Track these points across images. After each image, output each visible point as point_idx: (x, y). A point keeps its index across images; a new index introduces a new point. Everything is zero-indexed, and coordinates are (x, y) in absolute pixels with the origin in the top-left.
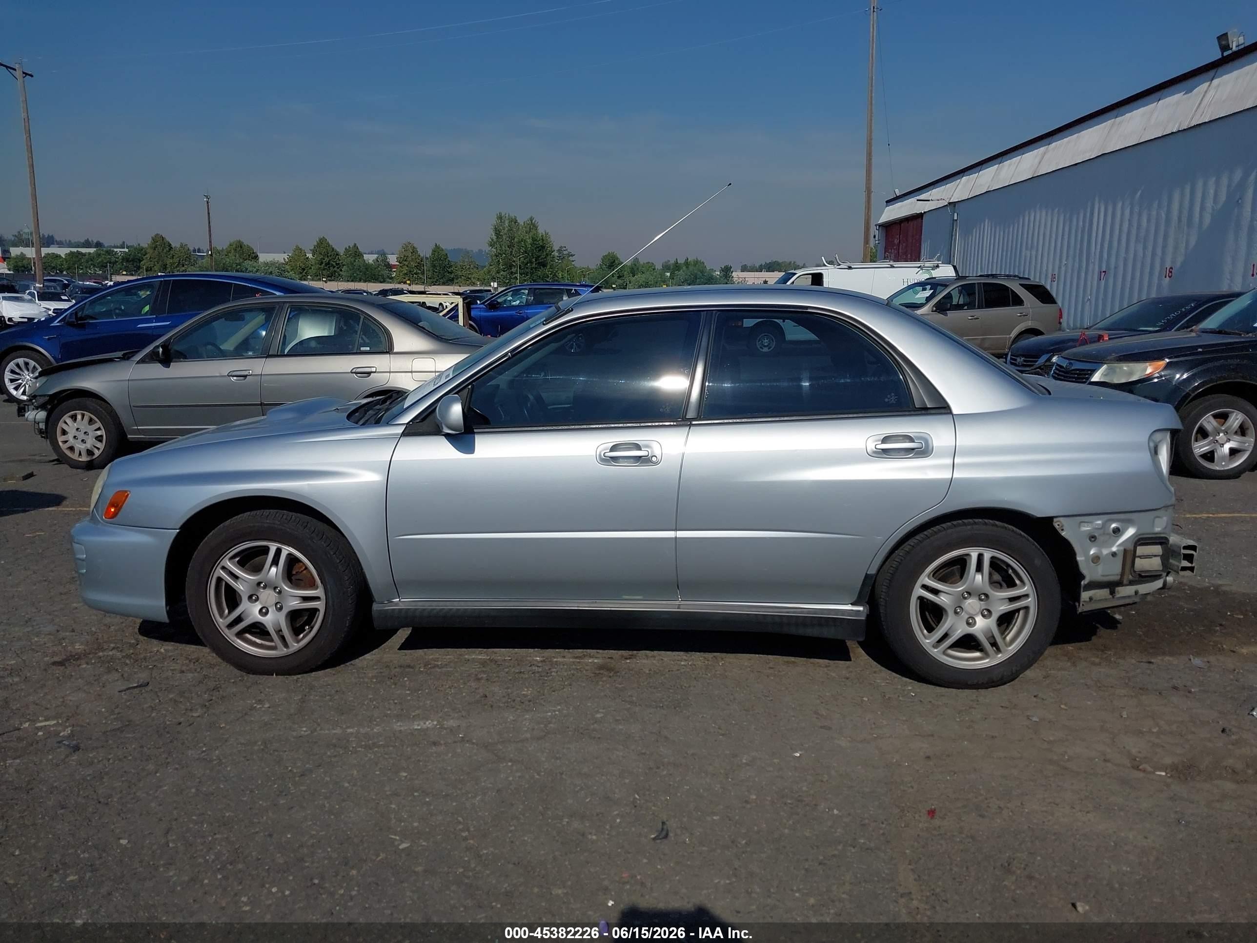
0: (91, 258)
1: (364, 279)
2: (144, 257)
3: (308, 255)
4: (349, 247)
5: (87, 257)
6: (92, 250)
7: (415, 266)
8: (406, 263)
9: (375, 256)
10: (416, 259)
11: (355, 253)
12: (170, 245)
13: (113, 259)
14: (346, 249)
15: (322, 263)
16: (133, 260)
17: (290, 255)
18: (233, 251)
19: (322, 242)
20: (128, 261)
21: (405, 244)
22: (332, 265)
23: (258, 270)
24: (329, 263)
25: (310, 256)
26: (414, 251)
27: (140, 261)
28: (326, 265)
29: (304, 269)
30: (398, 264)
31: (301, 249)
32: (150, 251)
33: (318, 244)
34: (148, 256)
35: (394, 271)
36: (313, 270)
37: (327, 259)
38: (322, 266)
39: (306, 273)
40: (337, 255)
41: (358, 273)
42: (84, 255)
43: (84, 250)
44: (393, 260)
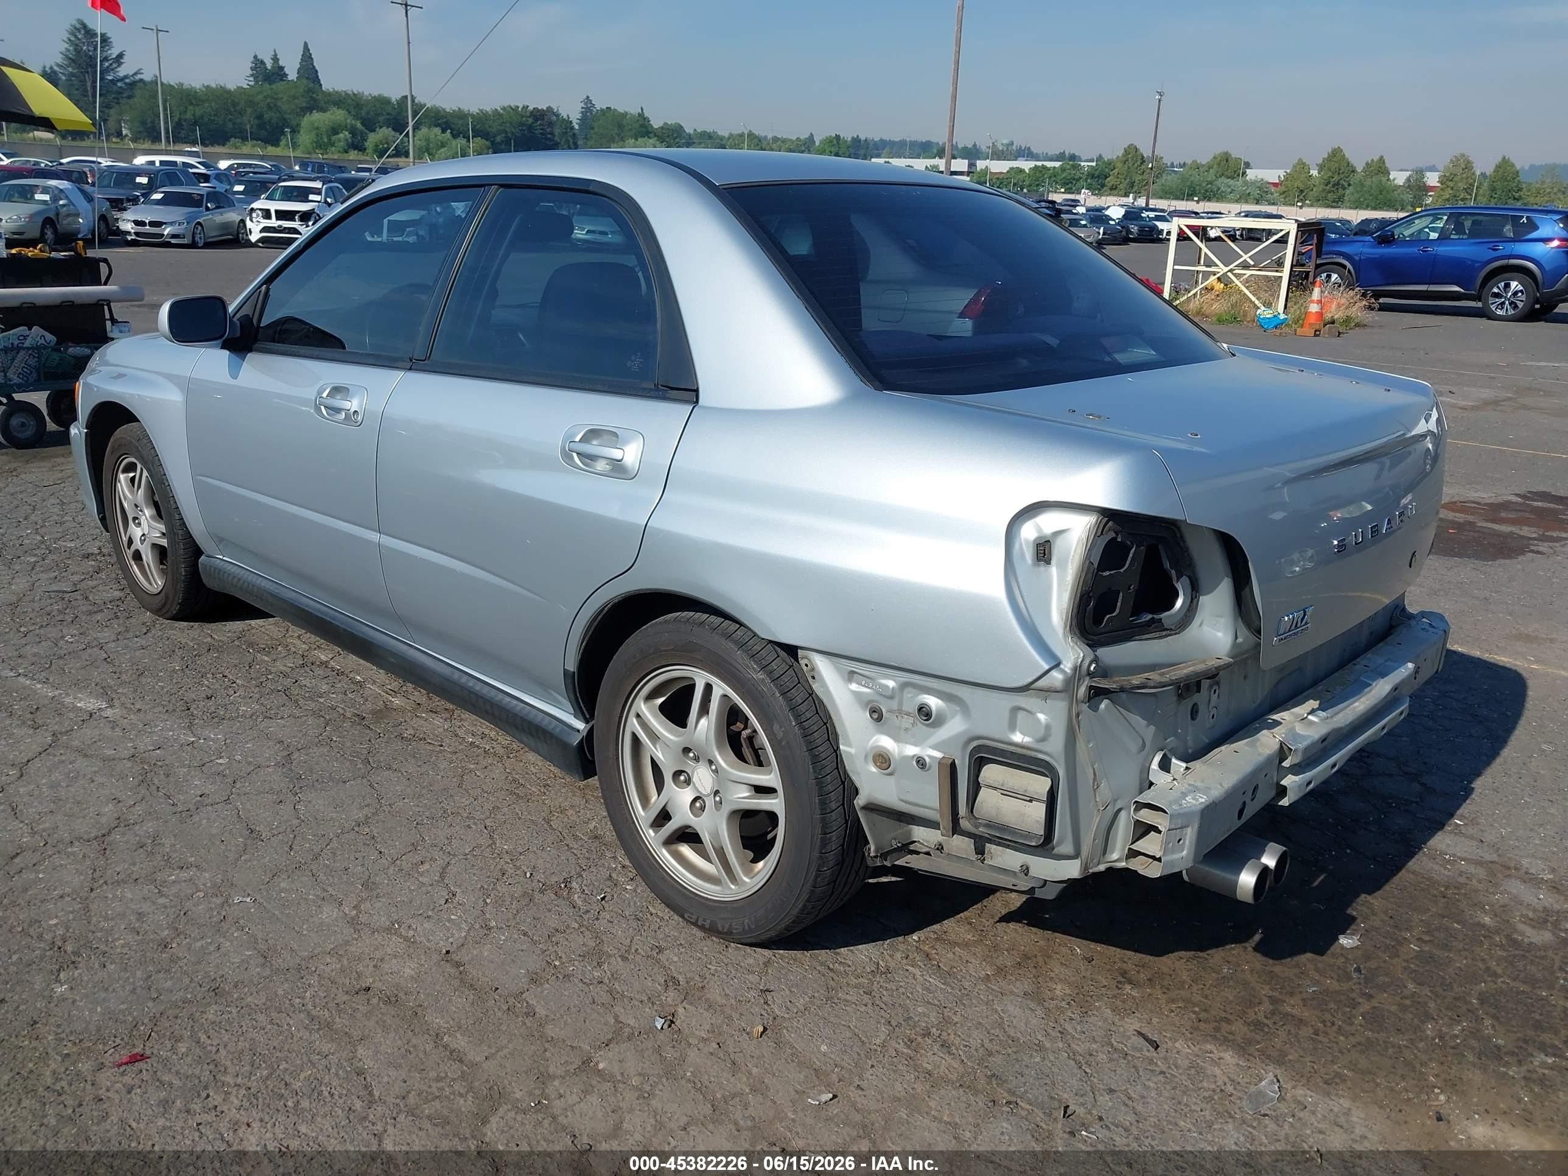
0: (1054, 174)
1: (1374, 205)
2: (1111, 173)
3: (1312, 172)
4: (1373, 160)
5: (1051, 171)
6: (1057, 164)
7: (1464, 189)
8: (1451, 184)
9: (1408, 174)
10: (1467, 178)
11: (1380, 168)
12: (1143, 157)
13: (1078, 175)
14: (1367, 164)
15: (1329, 183)
16: (1098, 177)
17: (1288, 171)
18: (1215, 166)
19: (1336, 154)
20: (1093, 177)
21: (1456, 157)
22: (1343, 185)
23: (1233, 190)
24: (1338, 184)
25: (1314, 172)
26: (1468, 166)
27: (1106, 177)
28: (1334, 186)
29: (1302, 191)
30: (1439, 185)
31: (1304, 164)
32: (1119, 165)
33: (1329, 157)
34: (1116, 171)
35: (1430, 196)
36: (1315, 192)
37: (1336, 178)
38: (1328, 188)
39: (1304, 196)
40: (1353, 171)
41: (1367, 196)
42: (1048, 169)
43: (1049, 164)
44: (1432, 179)
